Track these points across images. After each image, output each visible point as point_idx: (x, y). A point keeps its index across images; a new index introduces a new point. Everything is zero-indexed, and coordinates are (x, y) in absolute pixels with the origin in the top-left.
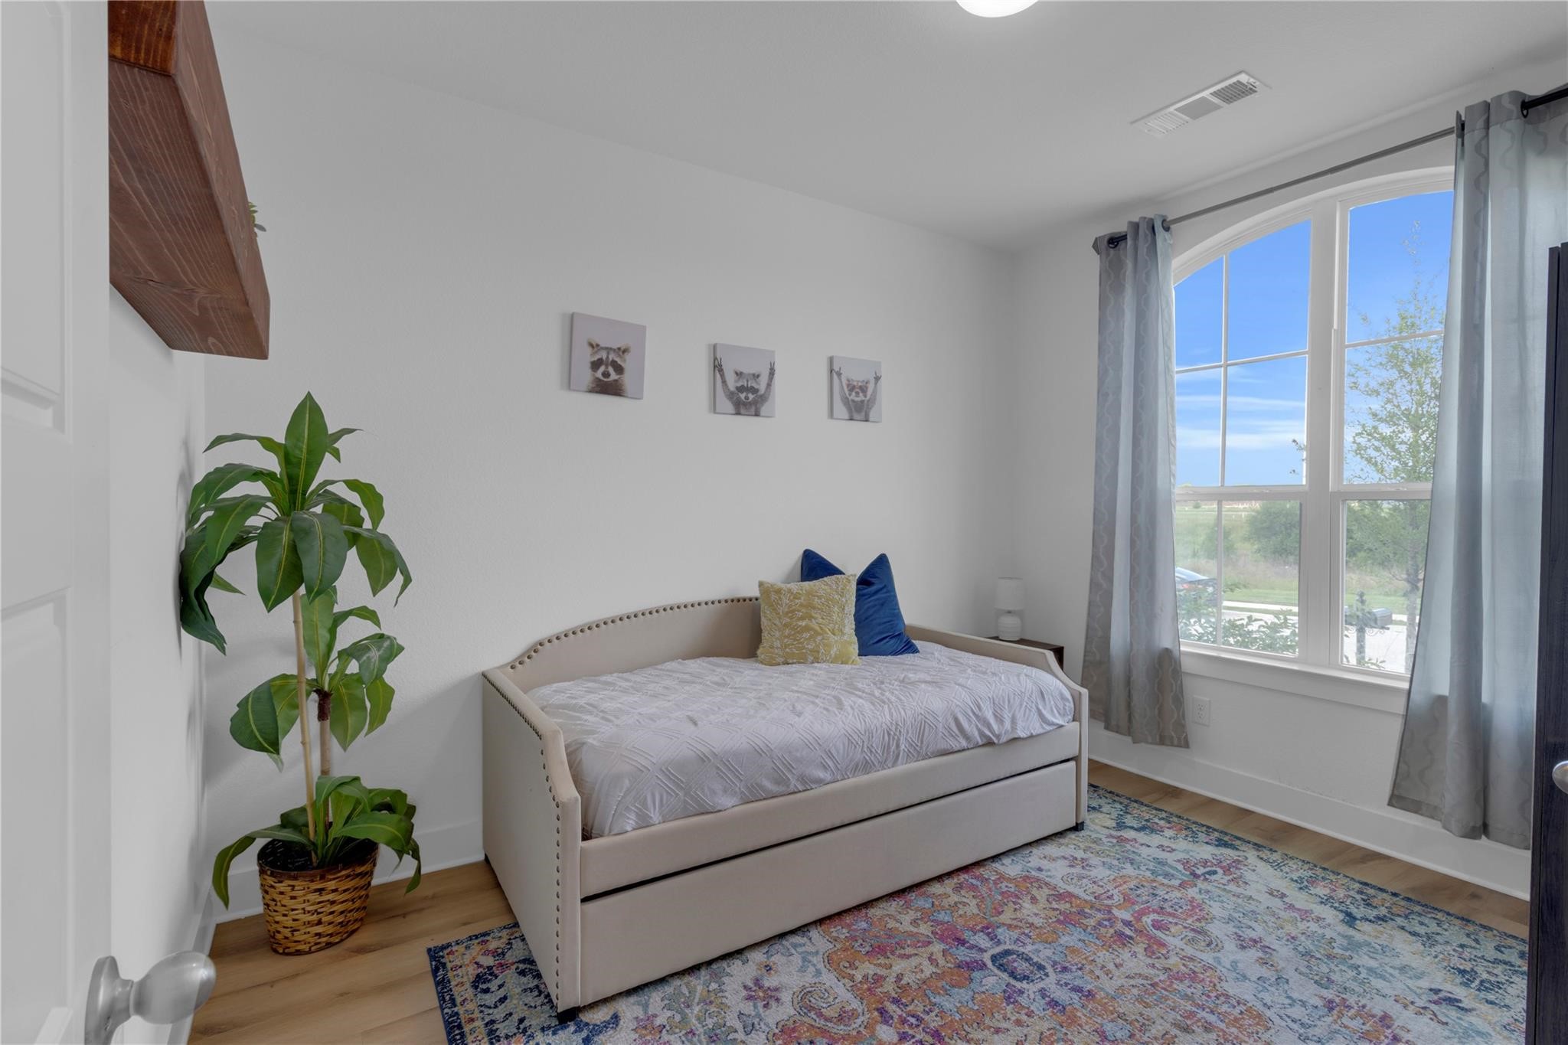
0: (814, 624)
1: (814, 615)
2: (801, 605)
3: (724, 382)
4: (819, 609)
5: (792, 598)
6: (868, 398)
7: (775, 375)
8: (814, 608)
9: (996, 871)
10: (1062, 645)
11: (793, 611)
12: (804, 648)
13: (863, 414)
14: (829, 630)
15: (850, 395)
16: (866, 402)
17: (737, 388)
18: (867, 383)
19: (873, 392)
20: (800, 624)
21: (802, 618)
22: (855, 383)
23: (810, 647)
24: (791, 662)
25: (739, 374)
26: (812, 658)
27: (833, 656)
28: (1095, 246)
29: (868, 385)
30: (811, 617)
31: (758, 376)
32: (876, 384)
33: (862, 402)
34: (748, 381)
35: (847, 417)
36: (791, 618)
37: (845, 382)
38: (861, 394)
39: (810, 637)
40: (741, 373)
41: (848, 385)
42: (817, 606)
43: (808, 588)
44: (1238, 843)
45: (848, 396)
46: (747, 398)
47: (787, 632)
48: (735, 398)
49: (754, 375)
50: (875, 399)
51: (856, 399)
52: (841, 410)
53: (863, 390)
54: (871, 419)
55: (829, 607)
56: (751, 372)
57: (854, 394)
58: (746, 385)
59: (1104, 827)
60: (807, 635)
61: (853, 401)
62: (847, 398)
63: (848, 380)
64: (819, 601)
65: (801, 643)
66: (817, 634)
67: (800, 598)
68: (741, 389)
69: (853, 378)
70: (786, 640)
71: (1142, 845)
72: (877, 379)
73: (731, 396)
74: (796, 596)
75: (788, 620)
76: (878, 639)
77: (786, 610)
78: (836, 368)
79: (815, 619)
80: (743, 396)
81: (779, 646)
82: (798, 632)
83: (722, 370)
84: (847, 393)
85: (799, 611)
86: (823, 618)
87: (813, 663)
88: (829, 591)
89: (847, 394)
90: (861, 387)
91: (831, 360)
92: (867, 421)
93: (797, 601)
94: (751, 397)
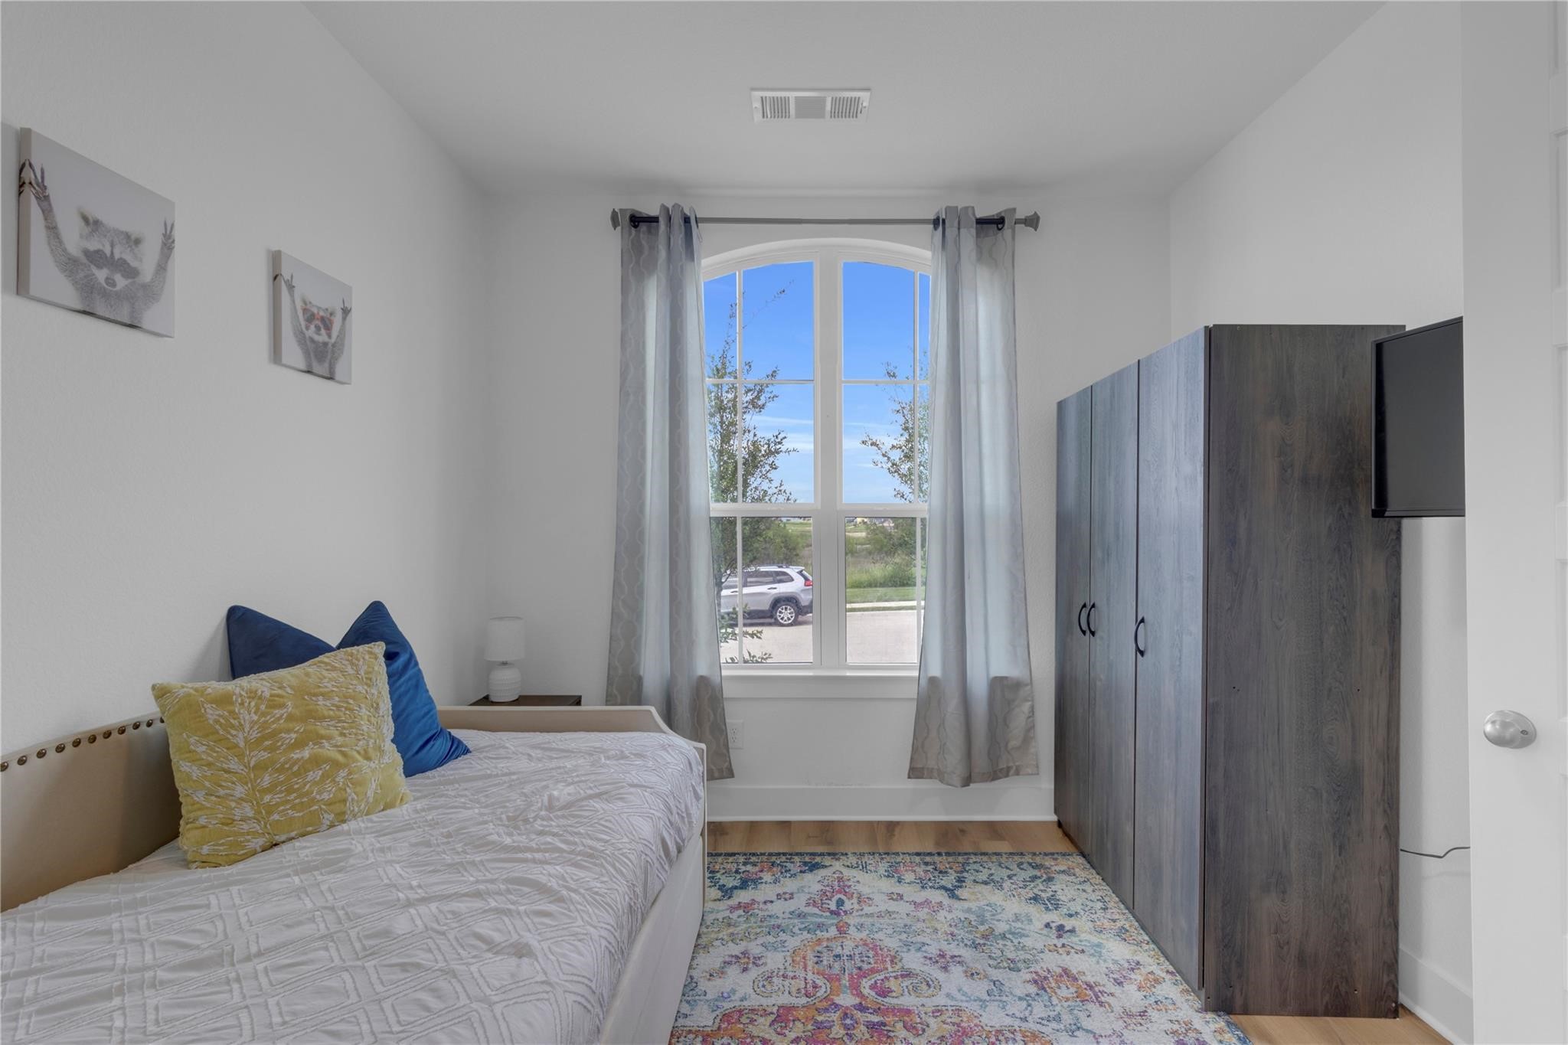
0: (328, 751)
1: (323, 732)
2: (291, 718)
3: (52, 229)
4: (331, 718)
5: (263, 707)
6: (333, 340)
7: (176, 250)
8: (322, 718)
9: (690, 1032)
10: (580, 694)
11: (274, 734)
12: (313, 801)
13: (326, 365)
14: (358, 752)
15: (307, 328)
16: (330, 345)
17: (87, 253)
18: (331, 314)
19: (340, 332)
20: (295, 756)
21: (300, 744)
22: (315, 311)
23: (325, 796)
24: (283, 838)
25: (92, 224)
26: (331, 817)
27: (371, 800)
28: (615, 219)
29: (332, 318)
30: (318, 739)
31: (137, 242)
32: (344, 319)
33: (325, 344)
34: (112, 246)
35: (302, 366)
36: (272, 749)
37: (299, 305)
38: (323, 331)
39: (324, 777)
40: (97, 222)
41: (305, 310)
42: (326, 713)
43: (294, 682)
44: (818, 859)
45: (304, 329)
46: (110, 281)
47: (267, 780)
48: (82, 275)
49: (128, 236)
50: (343, 345)
51: (316, 338)
52: (293, 352)
53: (326, 324)
54: (338, 377)
55: (352, 710)
56: (124, 228)
57: (312, 327)
58: (108, 253)
59: (715, 900)
60: (315, 775)
61: (312, 340)
62: (302, 332)
63: (305, 303)
64: (328, 703)
65: (308, 793)
66: (337, 765)
67: (282, 706)
68: (96, 258)
69: (314, 303)
70: (267, 798)
71: (765, 902)
72: (346, 312)
73: (69, 265)
74: (274, 703)
75: (266, 755)
76: (421, 743)
77: (255, 735)
78: (286, 273)
79: (329, 738)
80: (101, 275)
81: (251, 814)
82: (297, 774)
83: (47, 198)
84: (303, 323)
85: (288, 731)
86: (343, 735)
87: (332, 826)
88: (342, 679)
89: (303, 327)
90: (323, 319)
91: (276, 258)
92: (331, 378)
93: (278, 712)
94: (121, 282)
